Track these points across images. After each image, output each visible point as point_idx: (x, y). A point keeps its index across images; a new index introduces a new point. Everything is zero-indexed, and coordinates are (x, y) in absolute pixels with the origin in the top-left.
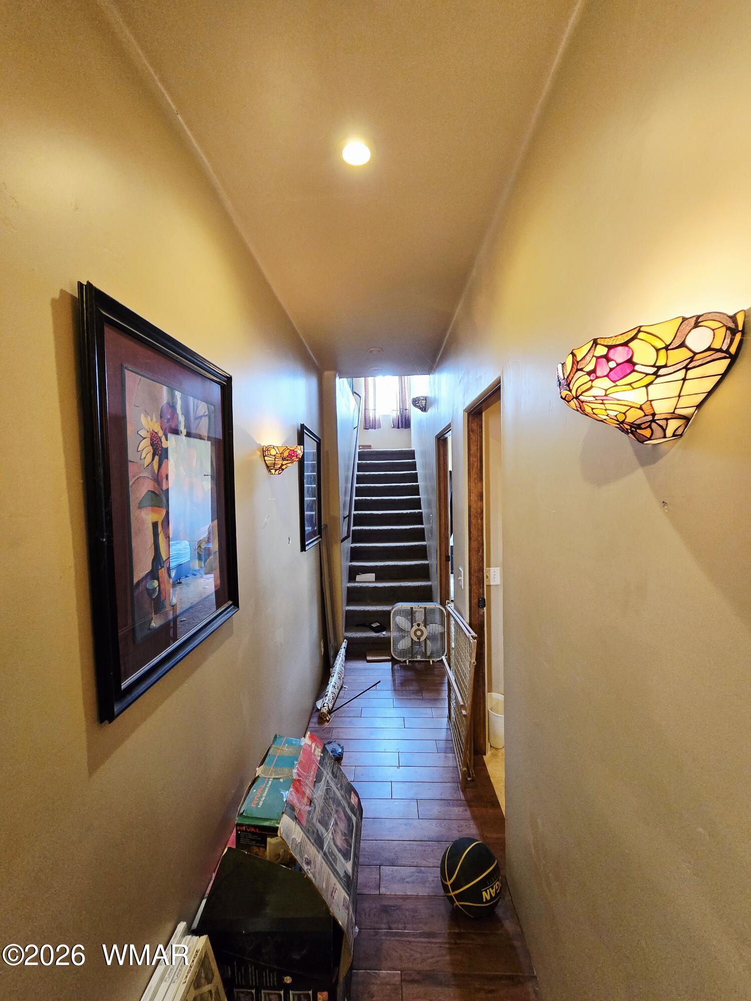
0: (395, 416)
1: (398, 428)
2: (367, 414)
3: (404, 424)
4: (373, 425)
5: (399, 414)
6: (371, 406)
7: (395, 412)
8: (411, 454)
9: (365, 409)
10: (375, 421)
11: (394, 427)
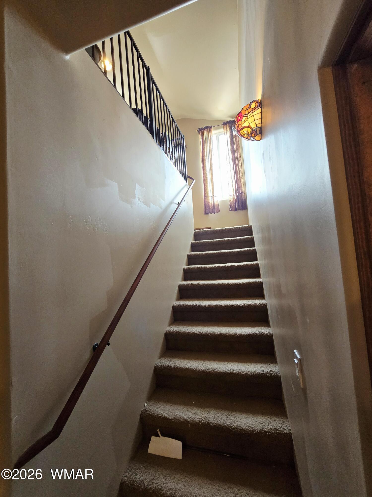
0: (232, 199)
1: (236, 210)
2: (206, 201)
3: (240, 206)
4: (212, 210)
5: (235, 198)
6: (210, 194)
7: (232, 197)
8: (249, 230)
9: (205, 197)
10: (214, 205)
11: (231, 210)
